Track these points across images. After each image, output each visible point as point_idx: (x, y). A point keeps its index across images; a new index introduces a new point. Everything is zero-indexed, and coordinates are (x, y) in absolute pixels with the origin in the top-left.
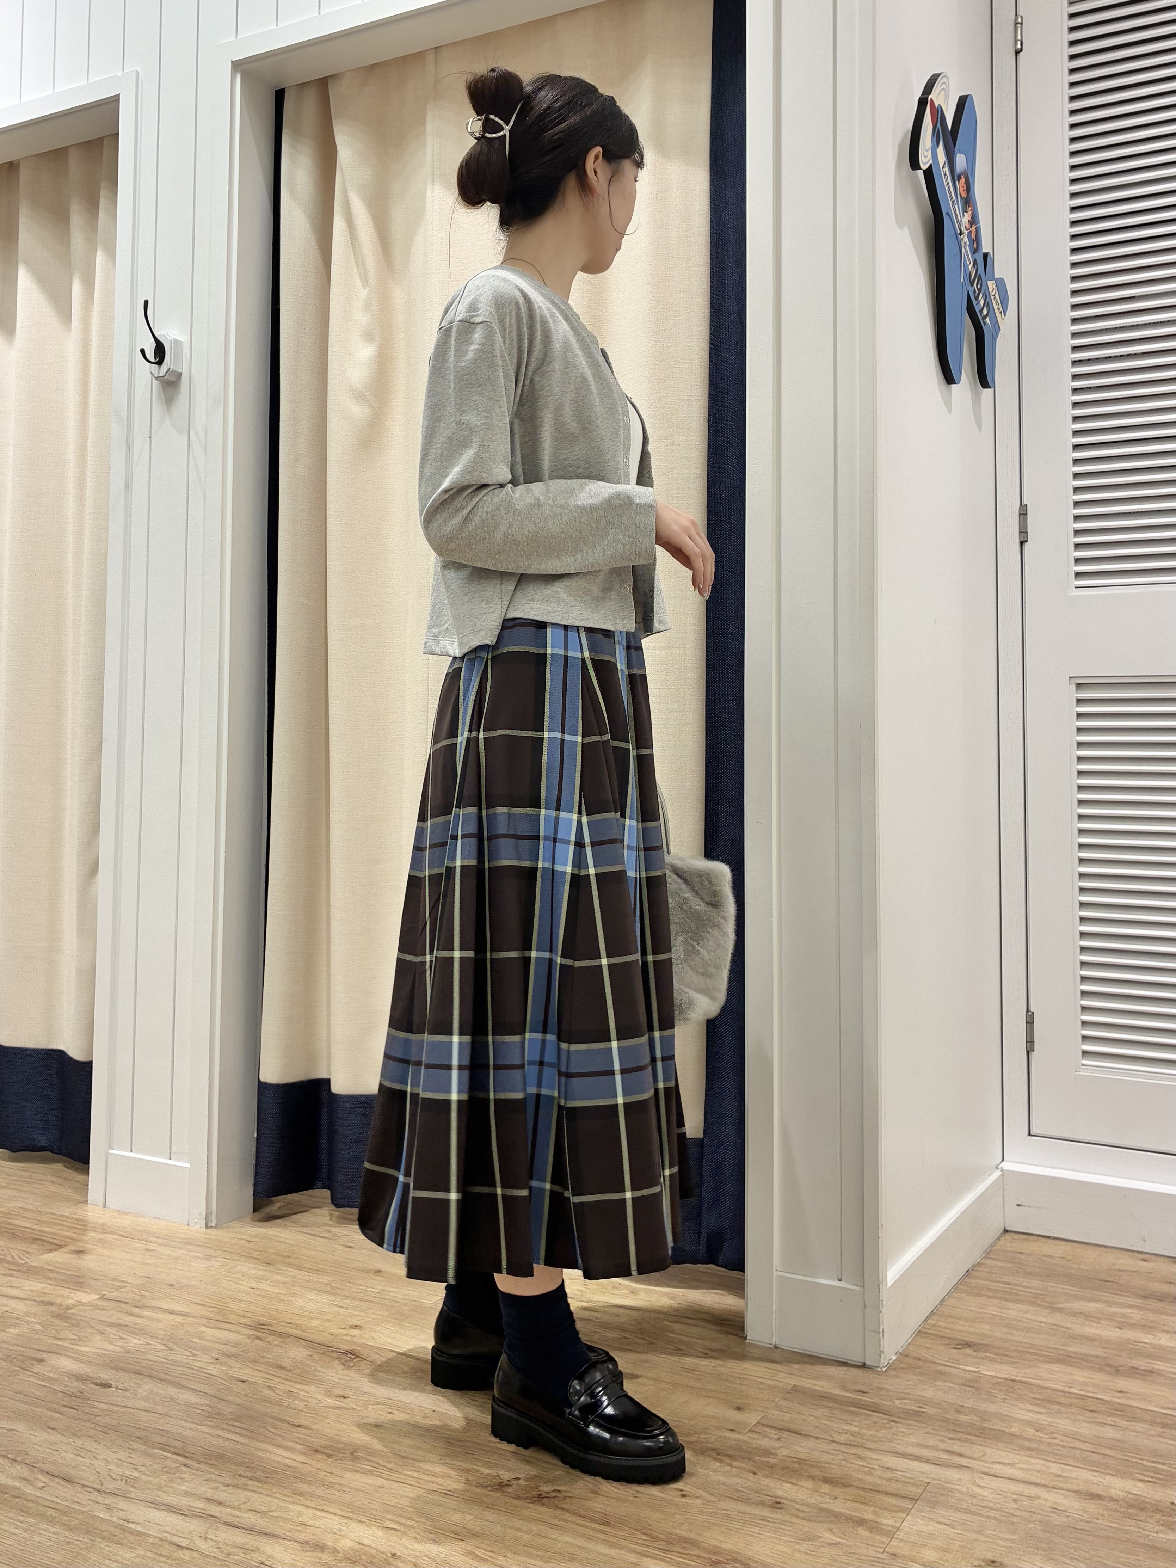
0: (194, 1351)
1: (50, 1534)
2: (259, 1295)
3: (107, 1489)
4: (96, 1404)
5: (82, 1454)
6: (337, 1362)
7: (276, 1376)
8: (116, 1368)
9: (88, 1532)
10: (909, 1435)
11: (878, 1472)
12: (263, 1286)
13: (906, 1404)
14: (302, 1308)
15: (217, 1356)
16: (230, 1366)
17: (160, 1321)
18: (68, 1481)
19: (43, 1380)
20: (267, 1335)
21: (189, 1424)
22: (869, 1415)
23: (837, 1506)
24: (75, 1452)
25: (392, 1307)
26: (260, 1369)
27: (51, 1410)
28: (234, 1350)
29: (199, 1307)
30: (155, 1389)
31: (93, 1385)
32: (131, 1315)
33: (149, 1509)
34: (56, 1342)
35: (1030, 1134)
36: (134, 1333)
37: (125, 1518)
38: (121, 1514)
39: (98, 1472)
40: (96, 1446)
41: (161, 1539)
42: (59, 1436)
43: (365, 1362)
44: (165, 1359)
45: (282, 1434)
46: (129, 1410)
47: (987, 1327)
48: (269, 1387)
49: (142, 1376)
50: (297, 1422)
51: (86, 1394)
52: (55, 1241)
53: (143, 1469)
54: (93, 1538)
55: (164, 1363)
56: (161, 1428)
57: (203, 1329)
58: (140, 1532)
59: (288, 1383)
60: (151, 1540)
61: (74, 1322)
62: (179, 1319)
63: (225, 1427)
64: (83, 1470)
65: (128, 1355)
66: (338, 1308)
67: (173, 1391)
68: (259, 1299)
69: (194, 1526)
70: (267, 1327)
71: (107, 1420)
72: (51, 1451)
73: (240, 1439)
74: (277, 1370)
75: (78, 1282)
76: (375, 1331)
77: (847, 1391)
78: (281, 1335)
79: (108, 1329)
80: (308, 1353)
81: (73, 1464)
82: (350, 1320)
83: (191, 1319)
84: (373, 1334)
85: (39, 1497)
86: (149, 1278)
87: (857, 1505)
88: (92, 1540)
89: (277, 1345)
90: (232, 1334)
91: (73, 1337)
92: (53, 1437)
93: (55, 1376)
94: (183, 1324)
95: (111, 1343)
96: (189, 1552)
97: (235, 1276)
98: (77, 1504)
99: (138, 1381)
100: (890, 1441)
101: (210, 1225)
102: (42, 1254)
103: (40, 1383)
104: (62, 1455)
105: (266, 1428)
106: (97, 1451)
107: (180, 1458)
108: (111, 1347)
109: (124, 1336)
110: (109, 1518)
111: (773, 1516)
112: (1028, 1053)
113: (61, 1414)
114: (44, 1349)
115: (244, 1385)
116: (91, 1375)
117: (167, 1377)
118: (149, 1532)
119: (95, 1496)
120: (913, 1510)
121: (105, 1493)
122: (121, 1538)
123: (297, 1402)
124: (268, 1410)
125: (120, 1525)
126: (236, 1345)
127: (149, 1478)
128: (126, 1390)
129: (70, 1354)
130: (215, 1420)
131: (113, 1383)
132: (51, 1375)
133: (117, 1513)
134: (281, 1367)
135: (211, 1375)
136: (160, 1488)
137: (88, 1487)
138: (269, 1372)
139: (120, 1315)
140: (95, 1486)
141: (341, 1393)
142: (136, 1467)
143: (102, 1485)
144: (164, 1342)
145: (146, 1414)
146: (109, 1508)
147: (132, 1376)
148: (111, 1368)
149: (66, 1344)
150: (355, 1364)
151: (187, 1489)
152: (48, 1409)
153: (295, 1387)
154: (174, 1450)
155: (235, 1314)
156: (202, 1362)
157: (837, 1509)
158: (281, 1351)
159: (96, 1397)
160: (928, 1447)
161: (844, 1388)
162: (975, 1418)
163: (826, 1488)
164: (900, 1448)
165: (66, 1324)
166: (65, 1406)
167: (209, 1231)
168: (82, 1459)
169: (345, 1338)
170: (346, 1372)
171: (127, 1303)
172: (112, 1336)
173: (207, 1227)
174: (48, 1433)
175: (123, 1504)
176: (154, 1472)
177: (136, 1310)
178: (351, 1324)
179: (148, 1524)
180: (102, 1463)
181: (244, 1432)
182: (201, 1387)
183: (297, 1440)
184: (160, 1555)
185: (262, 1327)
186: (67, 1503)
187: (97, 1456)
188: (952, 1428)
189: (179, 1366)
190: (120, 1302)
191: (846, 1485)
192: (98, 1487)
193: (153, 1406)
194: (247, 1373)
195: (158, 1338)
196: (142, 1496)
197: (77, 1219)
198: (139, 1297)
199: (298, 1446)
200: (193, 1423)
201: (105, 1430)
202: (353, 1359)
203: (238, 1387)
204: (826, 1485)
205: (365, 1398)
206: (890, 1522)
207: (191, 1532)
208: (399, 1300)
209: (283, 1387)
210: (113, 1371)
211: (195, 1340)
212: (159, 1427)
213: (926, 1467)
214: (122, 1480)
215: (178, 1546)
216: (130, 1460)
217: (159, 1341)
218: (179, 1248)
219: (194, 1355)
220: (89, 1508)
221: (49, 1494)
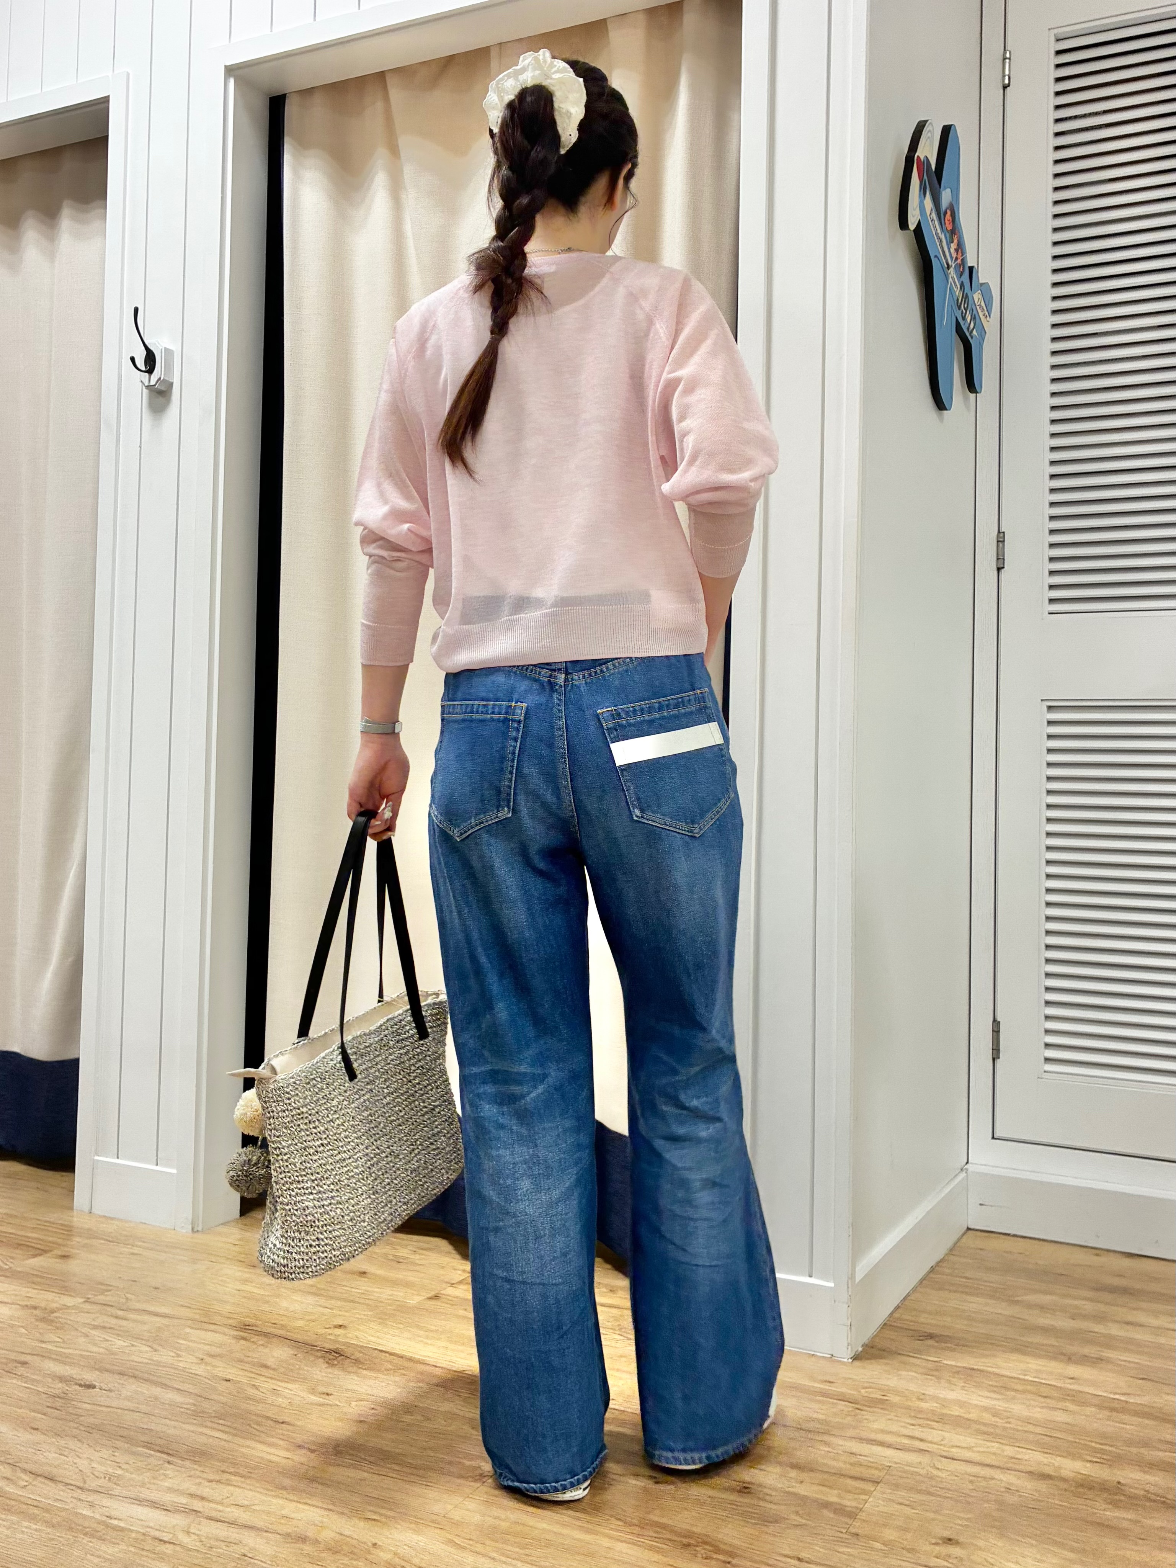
0: (178, 1352)
1: (32, 1531)
2: (245, 1297)
3: (90, 1486)
4: (79, 1405)
5: (65, 1453)
6: (320, 1360)
7: (261, 1375)
8: (100, 1370)
9: (71, 1529)
10: (874, 1421)
11: (843, 1458)
12: (248, 1288)
13: (870, 1393)
14: (287, 1309)
15: (201, 1356)
16: (213, 1366)
17: (145, 1323)
18: (51, 1479)
19: (25, 1382)
20: (253, 1336)
21: (173, 1423)
22: (835, 1404)
23: (802, 1490)
24: (59, 1452)
25: (377, 1306)
26: (244, 1368)
27: (34, 1411)
28: (218, 1351)
29: (183, 1309)
30: (140, 1390)
31: (77, 1387)
32: (117, 1317)
33: (132, 1506)
34: (40, 1345)
35: (993, 1138)
36: (118, 1335)
37: (108, 1514)
38: (105, 1511)
39: (81, 1471)
40: (79, 1445)
41: (144, 1534)
42: (42, 1436)
43: (348, 1360)
44: (149, 1359)
45: (266, 1431)
46: (112, 1409)
47: (949, 1319)
48: (254, 1385)
49: (126, 1377)
50: (280, 1419)
51: (70, 1395)
52: (39, 1246)
53: (125, 1466)
54: (76, 1535)
55: (147, 1363)
56: (145, 1427)
57: (188, 1330)
58: (123, 1528)
59: (273, 1381)
60: (133, 1535)
61: (58, 1325)
62: (165, 1321)
63: (209, 1424)
64: (65, 1469)
65: (113, 1356)
66: (321, 1309)
67: (157, 1391)
68: (244, 1300)
69: (178, 1520)
70: (250, 1328)
71: (91, 1420)
72: (33, 1451)
73: (224, 1436)
74: (261, 1369)
75: (63, 1286)
76: (359, 1330)
77: (815, 1381)
78: (266, 1335)
79: (93, 1332)
80: (292, 1352)
81: (56, 1463)
82: (333, 1319)
83: (176, 1321)
84: (357, 1333)
85: (21, 1496)
86: (135, 1281)
87: (824, 1489)
88: (73, 1536)
89: (262, 1345)
90: (217, 1335)
91: (59, 1340)
92: (37, 1437)
93: (38, 1378)
94: (168, 1326)
95: (95, 1345)
96: (172, 1546)
97: (220, 1278)
98: (60, 1502)
99: (121, 1382)
100: (855, 1428)
101: (195, 1230)
102: (27, 1259)
103: (24, 1385)
104: (44, 1454)
105: (249, 1425)
106: (80, 1450)
107: (165, 1456)
108: (95, 1349)
109: (111, 1339)
110: (92, 1515)
111: (741, 1500)
112: (994, 1060)
113: (44, 1414)
114: (27, 1352)
115: (228, 1383)
116: (75, 1376)
117: (151, 1377)
118: (131, 1528)
119: (78, 1493)
120: (874, 1493)
121: (89, 1490)
122: (104, 1534)
123: (280, 1400)
124: (252, 1408)
125: (104, 1522)
126: (220, 1346)
127: (133, 1476)
128: (110, 1391)
129: (54, 1356)
130: (199, 1418)
131: (97, 1384)
132: (35, 1377)
133: (100, 1510)
134: (266, 1366)
135: (197, 1375)
136: (143, 1485)
137: (71, 1485)
138: (254, 1370)
139: (106, 1319)
140: (78, 1484)
141: (325, 1390)
142: (120, 1465)
143: (85, 1482)
144: (148, 1344)
145: (131, 1413)
146: (92, 1505)
147: (117, 1376)
148: (96, 1369)
149: (49, 1347)
150: (338, 1362)
151: (170, 1485)
152: (30, 1410)
153: (280, 1386)
154: (157, 1448)
155: (220, 1315)
156: (187, 1362)
157: (803, 1493)
158: (267, 1350)
159: (80, 1397)
160: (890, 1433)
161: (812, 1378)
162: (935, 1405)
163: (793, 1473)
164: (864, 1435)
165: (50, 1327)
166: (48, 1407)
167: (196, 1235)
168: (65, 1458)
169: (329, 1337)
170: (329, 1370)
171: (112, 1306)
172: (97, 1338)
173: (193, 1229)
174: (31, 1433)
175: (106, 1502)
176: (138, 1469)
177: (120, 1313)
178: (335, 1323)
179: (131, 1520)
180: (86, 1462)
181: (227, 1430)
182: (186, 1387)
183: (281, 1437)
184: (143, 1549)
185: (247, 1327)
186: (50, 1502)
187: (81, 1456)
188: (913, 1414)
189: (164, 1367)
190: (105, 1305)
191: (812, 1470)
192: (81, 1485)
193: (137, 1405)
194: (232, 1372)
195: (142, 1339)
196: (125, 1493)
197: (62, 1225)
198: (124, 1301)
199: (281, 1443)
200: (177, 1421)
201: (88, 1429)
202: (336, 1358)
203: (223, 1386)
204: (795, 1471)
205: (349, 1394)
206: (854, 1504)
207: (174, 1527)
208: (383, 1300)
209: (267, 1385)
210: (97, 1373)
211: (181, 1341)
212: (143, 1426)
213: (889, 1452)
214: (105, 1478)
215: (161, 1540)
216: (113, 1458)
217: (143, 1342)
218: (165, 1252)
219: (178, 1356)
220: (71, 1505)
221: (33, 1493)
